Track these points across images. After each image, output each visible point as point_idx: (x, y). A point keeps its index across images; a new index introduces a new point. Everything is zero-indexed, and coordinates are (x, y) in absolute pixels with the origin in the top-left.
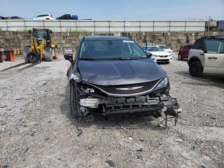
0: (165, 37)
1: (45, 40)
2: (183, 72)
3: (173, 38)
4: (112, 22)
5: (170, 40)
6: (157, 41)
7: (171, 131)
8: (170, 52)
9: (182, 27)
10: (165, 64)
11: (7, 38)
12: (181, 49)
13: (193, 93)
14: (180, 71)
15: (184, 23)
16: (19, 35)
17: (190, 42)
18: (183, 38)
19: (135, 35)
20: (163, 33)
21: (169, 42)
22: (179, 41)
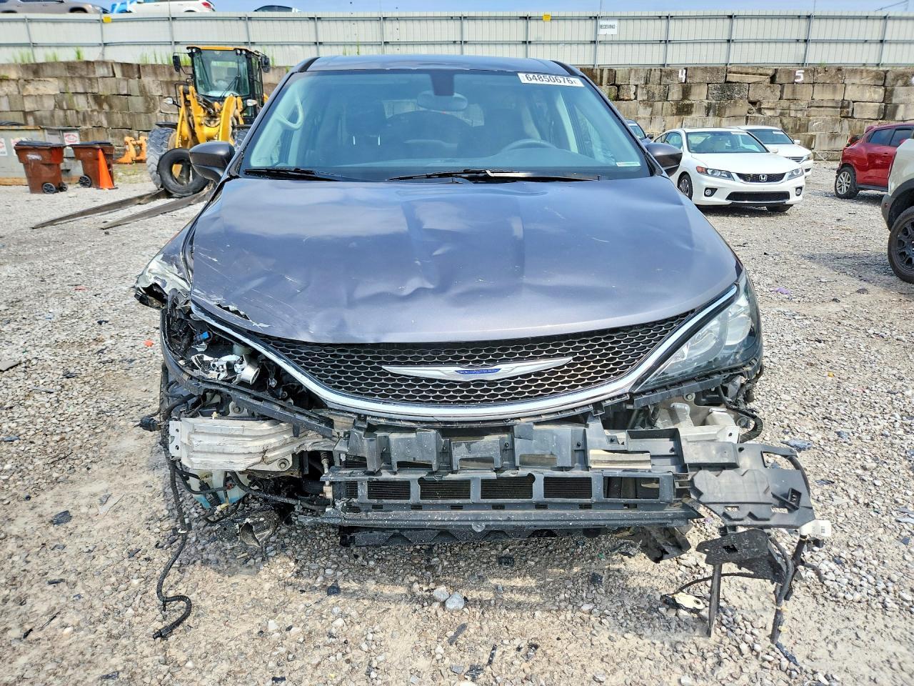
0: (782, 92)
1: (239, 100)
2: (854, 256)
3: (817, 97)
4: (539, 19)
5: (803, 104)
6: (743, 108)
7: (744, 647)
8: (798, 159)
9: (866, 46)
10: (770, 216)
11: (100, 89)
12: (855, 146)
13: (901, 379)
14: (840, 248)
15: (878, 25)
16: (148, 80)
17: (899, 116)
18: (868, 95)
19: (638, 79)
20: (771, 72)
21: (799, 115)
22: (845, 110)
